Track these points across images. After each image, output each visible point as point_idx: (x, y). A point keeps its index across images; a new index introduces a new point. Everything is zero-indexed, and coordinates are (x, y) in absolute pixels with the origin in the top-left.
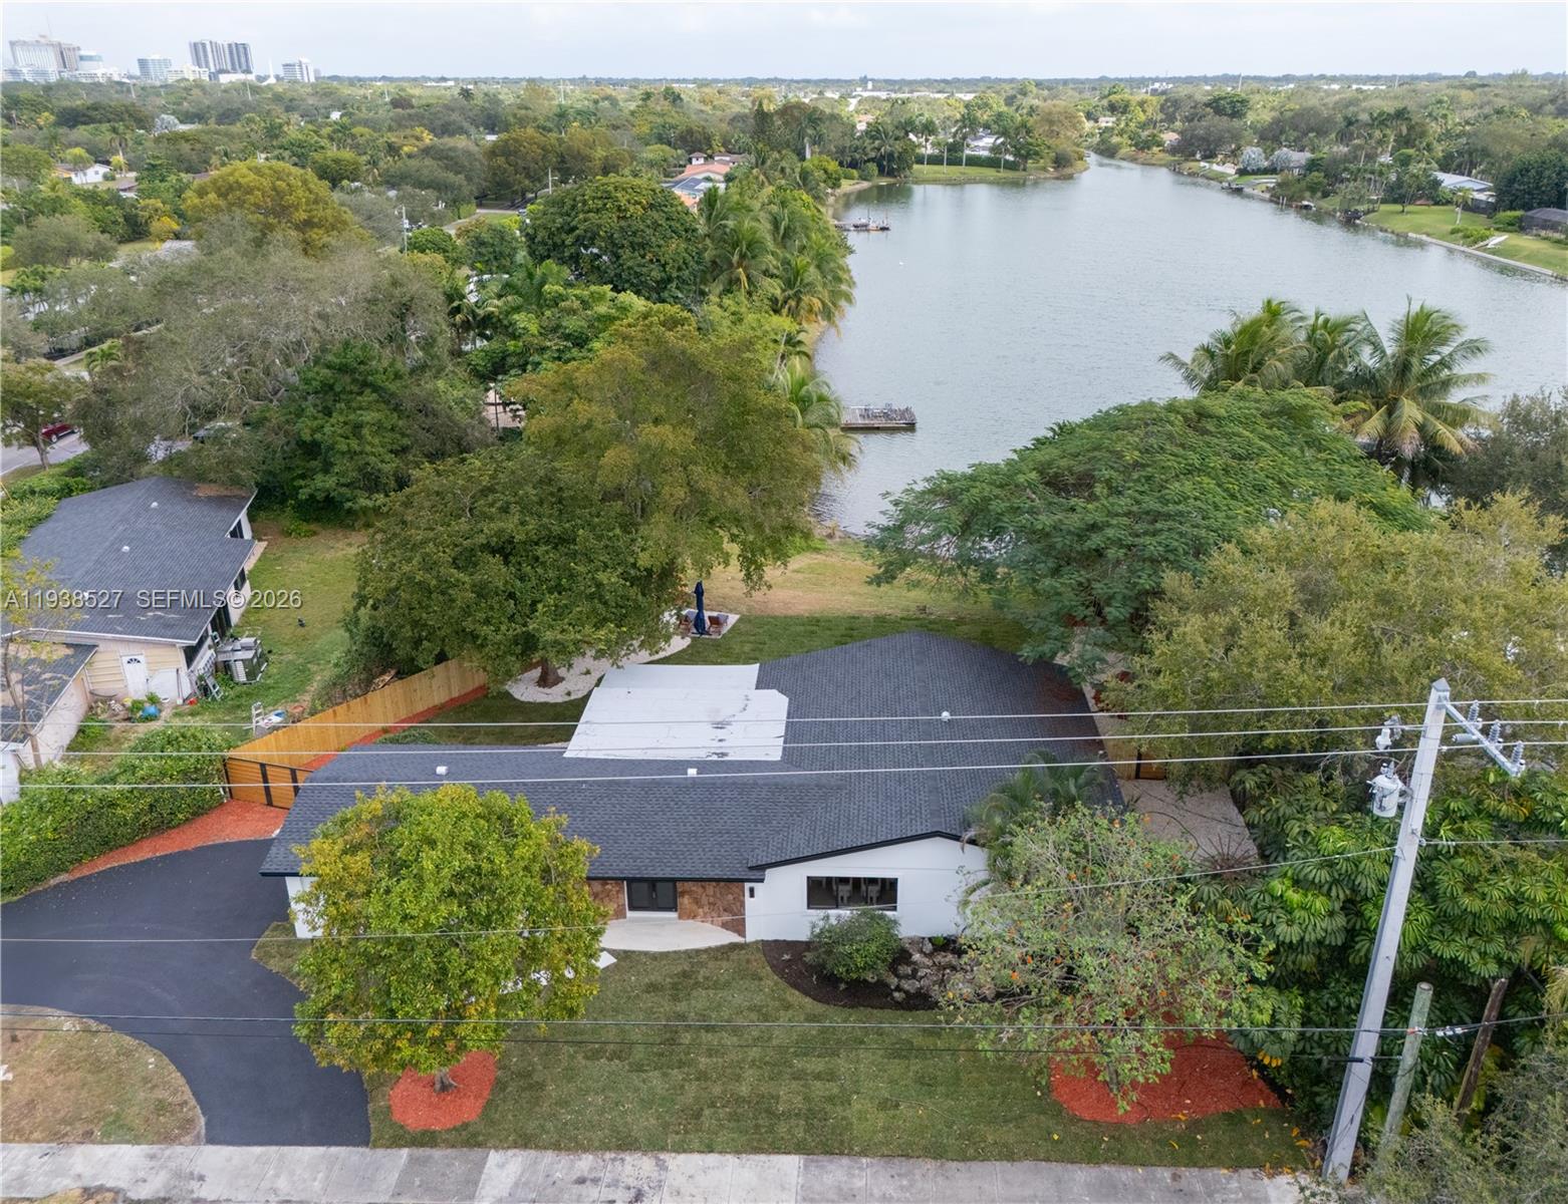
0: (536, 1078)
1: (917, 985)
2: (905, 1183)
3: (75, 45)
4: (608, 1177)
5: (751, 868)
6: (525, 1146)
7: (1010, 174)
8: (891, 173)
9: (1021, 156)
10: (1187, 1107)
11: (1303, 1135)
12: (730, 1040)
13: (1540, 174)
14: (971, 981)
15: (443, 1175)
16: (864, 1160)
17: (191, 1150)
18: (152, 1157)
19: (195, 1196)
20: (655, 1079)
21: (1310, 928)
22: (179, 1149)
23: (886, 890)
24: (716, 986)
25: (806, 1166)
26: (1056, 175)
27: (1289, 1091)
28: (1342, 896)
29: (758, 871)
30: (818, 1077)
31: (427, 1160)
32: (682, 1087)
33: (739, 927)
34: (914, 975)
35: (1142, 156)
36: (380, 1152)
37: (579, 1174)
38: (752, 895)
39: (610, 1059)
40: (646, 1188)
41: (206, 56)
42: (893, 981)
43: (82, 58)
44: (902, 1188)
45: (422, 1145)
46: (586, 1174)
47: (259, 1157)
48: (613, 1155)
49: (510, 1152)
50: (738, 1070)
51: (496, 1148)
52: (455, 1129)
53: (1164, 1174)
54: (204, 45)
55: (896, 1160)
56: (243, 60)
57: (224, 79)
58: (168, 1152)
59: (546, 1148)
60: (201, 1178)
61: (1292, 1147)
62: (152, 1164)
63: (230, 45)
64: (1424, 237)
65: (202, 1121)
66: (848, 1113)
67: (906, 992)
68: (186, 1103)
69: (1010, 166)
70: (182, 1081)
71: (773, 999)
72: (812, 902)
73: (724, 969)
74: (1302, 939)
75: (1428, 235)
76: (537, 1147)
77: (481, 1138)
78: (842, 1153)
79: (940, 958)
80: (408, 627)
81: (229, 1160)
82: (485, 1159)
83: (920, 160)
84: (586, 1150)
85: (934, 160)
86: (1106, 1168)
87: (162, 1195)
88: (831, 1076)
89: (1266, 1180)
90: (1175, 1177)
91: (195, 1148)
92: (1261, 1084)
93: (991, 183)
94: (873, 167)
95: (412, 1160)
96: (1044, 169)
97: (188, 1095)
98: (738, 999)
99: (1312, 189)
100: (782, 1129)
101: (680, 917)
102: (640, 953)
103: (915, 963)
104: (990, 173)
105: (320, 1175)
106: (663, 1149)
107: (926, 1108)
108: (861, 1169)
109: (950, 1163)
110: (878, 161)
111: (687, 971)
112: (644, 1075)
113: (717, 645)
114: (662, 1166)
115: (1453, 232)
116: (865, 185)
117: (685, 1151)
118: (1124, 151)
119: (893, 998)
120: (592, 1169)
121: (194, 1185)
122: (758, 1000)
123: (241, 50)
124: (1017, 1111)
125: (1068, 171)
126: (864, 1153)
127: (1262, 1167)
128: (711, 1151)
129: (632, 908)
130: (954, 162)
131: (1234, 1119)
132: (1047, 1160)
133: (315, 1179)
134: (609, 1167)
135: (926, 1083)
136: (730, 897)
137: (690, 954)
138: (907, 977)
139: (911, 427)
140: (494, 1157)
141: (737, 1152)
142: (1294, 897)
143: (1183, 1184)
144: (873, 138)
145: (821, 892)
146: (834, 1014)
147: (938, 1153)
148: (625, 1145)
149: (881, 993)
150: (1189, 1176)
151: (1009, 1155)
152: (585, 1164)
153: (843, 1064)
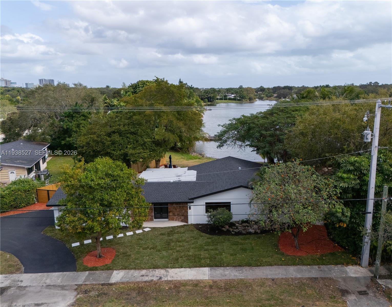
0: (128, 254)
1: (238, 230)
2: (240, 272)
3: (10, 80)
4: (151, 274)
5: (190, 199)
6: (125, 269)
7: (239, 102)
9: (241, 98)
10: (319, 252)
11: (353, 256)
12: (185, 244)
14: (253, 229)
15: (99, 276)
16: (228, 268)
17: (19, 275)
18: (6, 277)
19: (19, 285)
20: (164, 253)
21: (350, 183)
22: (15, 275)
24: (180, 233)
25: (210, 270)
26: (249, 102)
27: (347, 248)
28: (358, 174)
29: (192, 200)
30: (212, 250)
31: (94, 274)
32: (172, 254)
33: (185, 219)
34: (237, 228)
35: (269, 99)
36: (79, 273)
37: (142, 274)
38: (190, 209)
39: (150, 249)
40: (163, 276)
41: (43, 82)
42: (231, 230)
43: (11, 83)
44: (240, 273)
45: (93, 270)
46: (144, 274)
47: (41, 275)
48: (152, 270)
49: (120, 271)
50: (188, 250)
51: (116, 270)
52: (103, 266)
53: (316, 267)
54: (42, 80)
55: (237, 267)
58: (11, 276)
59: (131, 269)
60: (22, 281)
61: (350, 259)
62: (6, 279)
63: (49, 80)
65: (23, 268)
66: (222, 257)
67: (235, 232)
68: (18, 264)
69: (239, 100)
70: (17, 260)
71: (197, 235)
72: (207, 211)
73: (182, 230)
74: (348, 186)
76: (128, 269)
77: (111, 268)
78: (221, 266)
79: (244, 224)
80: (92, 152)
81: (31, 277)
82: (112, 273)
83: (217, 99)
84: (144, 269)
85: (221, 99)
86: (299, 266)
87: (8, 286)
88: (216, 249)
89: (345, 267)
90: (319, 268)
91: (21, 274)
92: (338, 247)
94: (206, 100)
95: (89, 274)
96: (247, 101)
97: (19, 262)
98: (187, 235)
100: (203, 261)
101: (169, 220)
102: (158, 227)
103: (237, 226)
104: (234, 101)
105: (60, 279)
106: (167, 267)
107: (244, 255)
108: (227, 269)
109: (253, 267)
110: (208, 98)
112: (161, 252)
114: (168, 272)
117: (174, 268)
119: (231, 234)
120: (145, 273)
121: (19, 283)
122: (193, 235)
124: (271, 254)
125: (252, 101)
126: (227, 266)
127: (343, 264)
128: (182, 268)
129: (155, 218)
130: (225, 99)
131: (333, 254)
132: (282, 265)
133: (58, 280)
134: (151, 272)
135: (244, 250)
136: (184, 211)
137: (172, 227)
138: (235, 229)
140: (115, 272)
141: (190, 267)
142: (345, 175)
143: (322, 269)
144: (206, 93)
146: (215, 237)
147: (249, 265)
148: (156, 267)
149: (228, 233)
150: (323, 267)
151: (270, 264)
152: (144, 272)
153: (219, 247)
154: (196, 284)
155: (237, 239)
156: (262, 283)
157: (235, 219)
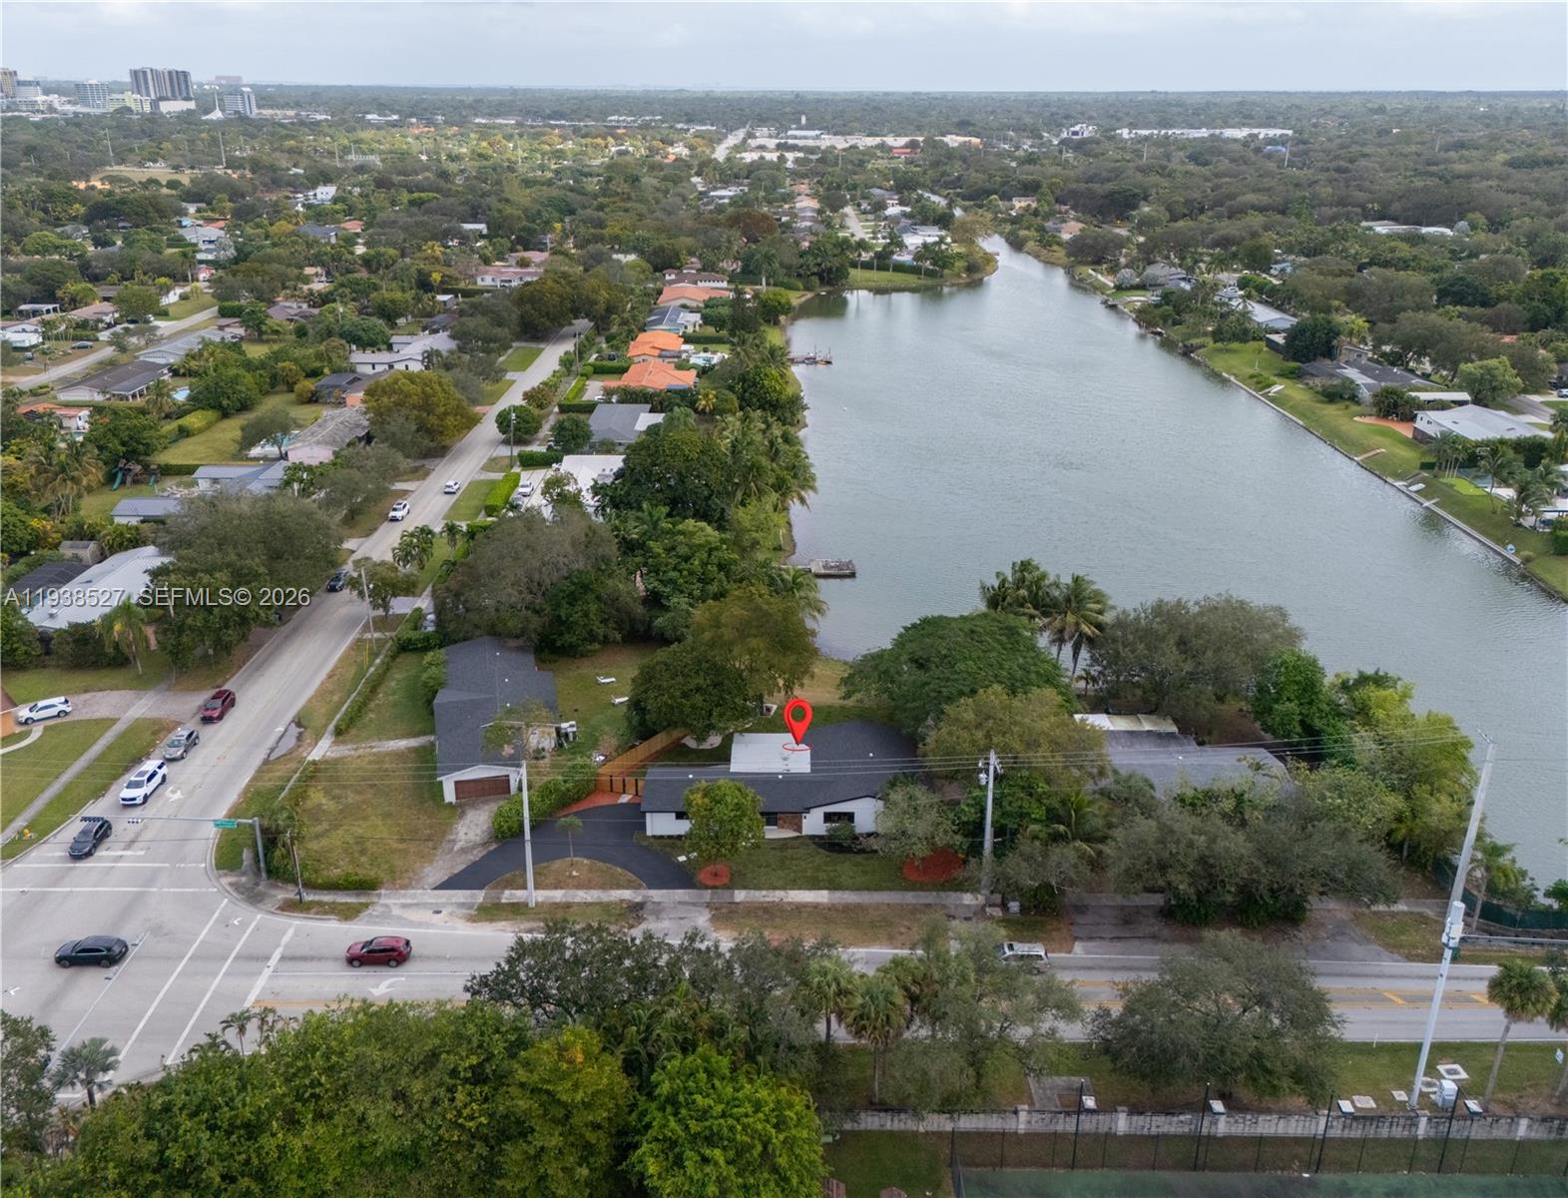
0: (743, 871)
1: (861, 846)
4: (771, 895)
5: (805, 808)
6: (746, 889)
7: (929, 282)
8: (829, 283)
9: (938, 266)
10: (943, 877)
12: (802, 862)
13: (1313, 335)
15: (723, 895)
16: (846, 891)
18: (635, 893)
20: (780, 872)
21: (969, 817)
23: (850, 817)
24: (794, 848)
26: (969, 280)
29: (808, 810)
30: (831, 870)
31: (717, 892)
32: (789, 874)
33: (799, 828)
34: (860, 843)
35: (1044, 253)
38: (804, 819)
41: (146, 83)
42: (853, 845)
43: (20, 83)
46: (765, 895)
47: (667, 892)
49: (741, 890)
50: (805, 869)
51: (737, 889)
52: (723, 885)
53: (935, 893)
54: (144, 73)
55: (856, 891)
56: (183, 87)
57: (166, 107)
58: (639, 892)
63: (170, 73)
64: (1232, 379)
65: (645, 884)
66: (841, 880)
67: (858, 849)
69: (930, 274)
70: (632, 874)
71: (814, 851)
72: (826, 821)
73: (796, 843)
75: (1236, 376)
76: (749, 889)
77: (732, 887)
78: (840, 889)
79: (870, 838)
81: (658, 892)
82: (734, 892)
84: (764, 889)
85: (867, 266)
86: (918, 892)
88: (836, 870)
89: (963, 894)
91: (647, 890)
93: (913, 290)
94: (815, 280)
95: (712, 892)
96: (957, 275)
97: (636, 878)
98: (803, 851)
99: (1165, 318)
100: (822, 884)
101: (781, 827)
102: (771, 838)
104: (912, 280)
106: (787, 889)
107: (864, 878)
108: (846, 893)
110: (820, 275)
111: (784, 844)
112: (777, 871)
113: (769, 721)
114: (788, 893)
115: (1252, 377)
116: (809, 295)
117: (793, 890)
118: (1031, 244)
119: (853, 850)
122: (809, 851)
123: (182, 78)
124: (893, 879)
125: (977, 276)
126: (846, 889)
127: (963, 891)
130: (883, 268)
134: (771, 893)
135: (865, 872)
136: (797, 820)
137: (783, 840)
138: (858, 844)
139: (853, 575)
140: (736, 892)
141: (809, 889)
143: (939, 895)
144: (815, 255)
145: (828, 817)
146: (835, 855)
147: (868, 889)
148: (775, 888)
149: (848, 850)
150: (942, 894)
151: (890, 889)
152: (764, 892)
153: (839, 868)
154: (816, 906)
155: (859, 858)
156: (877, 907)
157: (858, 831)
